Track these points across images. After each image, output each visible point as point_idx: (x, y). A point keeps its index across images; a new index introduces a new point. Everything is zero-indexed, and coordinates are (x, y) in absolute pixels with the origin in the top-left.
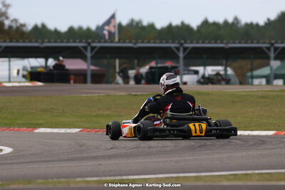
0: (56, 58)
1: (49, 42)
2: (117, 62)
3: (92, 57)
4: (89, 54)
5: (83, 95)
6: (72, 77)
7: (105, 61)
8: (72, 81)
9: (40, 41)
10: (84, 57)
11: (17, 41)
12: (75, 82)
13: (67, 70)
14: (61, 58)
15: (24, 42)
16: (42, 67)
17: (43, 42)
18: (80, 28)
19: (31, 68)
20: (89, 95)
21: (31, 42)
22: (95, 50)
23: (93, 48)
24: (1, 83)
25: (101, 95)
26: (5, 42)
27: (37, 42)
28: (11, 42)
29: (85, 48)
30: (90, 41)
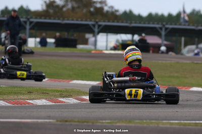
0: (140, 35)
1: (136, 23)
2: (183, 39)
3: (166, 35)
4: (163, 33)
5: (160, 62)
6: (151, 48)
7: (174, 38)
8: (151, 52)
9: (129, 22)
10: (159, 35)
11: (113, 22)
12: (153, 52)
13: (148, 43)
14: (143, 35)
15: (118, 22)
16: (129, 41)
17: (131, 23)
18: (157, 15)
19: (122, 41)
20: (164, 62)
21: (122, 22)
22: (168, 30)
23: (166, 29)
24: (102, 51)
25: (173, 62)
26: (104, 21)
27: (127, 22)
28: (109, 21)
29: (161, 28)
30: (164, 23)
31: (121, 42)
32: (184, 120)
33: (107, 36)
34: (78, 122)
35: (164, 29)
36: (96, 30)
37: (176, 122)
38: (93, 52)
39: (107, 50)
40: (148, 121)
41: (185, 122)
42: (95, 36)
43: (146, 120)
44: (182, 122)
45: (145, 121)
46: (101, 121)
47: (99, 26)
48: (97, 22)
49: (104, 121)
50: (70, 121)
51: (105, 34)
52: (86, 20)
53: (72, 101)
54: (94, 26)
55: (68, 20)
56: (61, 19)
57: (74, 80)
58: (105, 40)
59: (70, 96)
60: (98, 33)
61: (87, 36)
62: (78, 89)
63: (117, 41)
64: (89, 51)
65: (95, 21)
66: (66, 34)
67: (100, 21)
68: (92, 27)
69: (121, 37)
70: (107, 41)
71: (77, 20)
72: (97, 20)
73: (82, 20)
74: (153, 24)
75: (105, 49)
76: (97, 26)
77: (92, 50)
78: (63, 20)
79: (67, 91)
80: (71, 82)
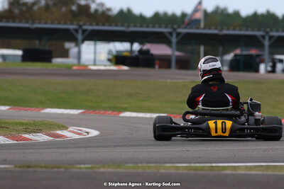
0: (141, 43)
1: (135, 26)
2: (202, 49)
3: (178, 43)
4: (174, 40)
5: (169, 81)
6: (157, 62)
7: (190, 48)
8: (157, 67)
9: (126, 25)
10: (169, 43)
11: (104, 25)
12: (160, 67)
13: (152, 55)
15: (110, 25)
16: (127, 51)
17: (129, 26)
18: (165, 14)
19: (117, 52)
20: (174, 81)
21: (116, 25)
22: (180, 36)
23: (178, 34)
24: (87, 66)
25: (187, 81)
26: (91, 25)
27: (122, 26)
28: (97, 25)
29: (171, 34)
30: (175, 26)
31: (115, 53)
32: (195, 163)
33: (95, 44)
34: (46, 167)
35: (174, 35)
36: (80, 37)
37: (185, 165)
38: (75, 68)
39: (95, 65)
40: (145, 165)
41: (197, 165)
42: (78, 45)
43: (141, 163)
44: (193, 165)
45: (140, 165)
46: (78, 166)
47: (84, 31)
48: (80, 26)
49: (82, 166)
50: (35, 167)
51: (92, 43)
52: (65, 24)
53: (41, 137)
54: (76, 31)
55: (40, 23)
56: (30, 21)
57: (48, 107)
58: (92, 50)
59: (39, 131)
60: (83, 41)
61: (67, 45)
62: (51, 120)
63: (110, 52)
64: (69, 67)
65: (78, 24)
66: (37, 42)
67: (84, 24)
68: (74, 32)
69: (115, 47)
70: (95, 53)
71: (53, 23)
72: (81, 23)
73: (59, 23)
74: (160, 27)
75: (92, 63)
76: (80, 32)
77: (74, 65)
78: (33, 23)
79: (35, 124)
80: (42, 111)
